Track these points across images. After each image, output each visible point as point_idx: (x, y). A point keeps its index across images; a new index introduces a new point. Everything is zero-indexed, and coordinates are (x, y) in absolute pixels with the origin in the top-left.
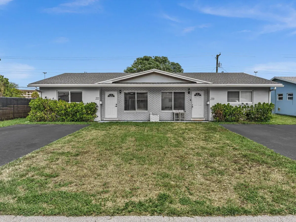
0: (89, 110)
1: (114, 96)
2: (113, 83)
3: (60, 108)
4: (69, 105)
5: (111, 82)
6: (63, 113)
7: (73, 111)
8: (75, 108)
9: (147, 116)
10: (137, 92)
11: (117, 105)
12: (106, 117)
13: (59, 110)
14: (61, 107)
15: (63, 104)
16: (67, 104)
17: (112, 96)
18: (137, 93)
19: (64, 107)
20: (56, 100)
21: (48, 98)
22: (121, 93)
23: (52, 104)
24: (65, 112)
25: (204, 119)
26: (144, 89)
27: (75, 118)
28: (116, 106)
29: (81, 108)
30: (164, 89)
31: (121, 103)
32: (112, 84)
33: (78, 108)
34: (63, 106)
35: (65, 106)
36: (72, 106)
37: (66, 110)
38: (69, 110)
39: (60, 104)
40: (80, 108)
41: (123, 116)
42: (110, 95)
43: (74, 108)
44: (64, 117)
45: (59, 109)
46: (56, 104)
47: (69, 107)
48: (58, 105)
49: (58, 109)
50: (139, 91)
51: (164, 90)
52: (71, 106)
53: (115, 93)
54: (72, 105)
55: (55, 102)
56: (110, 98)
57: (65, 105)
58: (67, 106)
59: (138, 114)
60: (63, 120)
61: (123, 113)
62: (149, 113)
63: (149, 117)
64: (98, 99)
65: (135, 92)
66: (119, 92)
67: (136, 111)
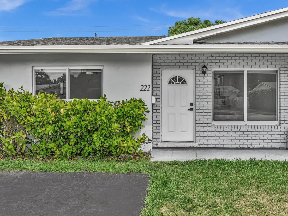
0: (128, 121)
2: (196, 42)
3: (40, 116)
4: (69, 107)
6: (50, 134)
7: (81, 128)
8: (87, 118)
9: (279, 136)
10: (248, 71)
11: (192, 107)
12: (163, 138)
13: (35, 124)
14: (43, 113)
15: (48, 104)
16: (61, 106)
17: (181, 81)
18: (248, 74)
19: (53, 114)
20: (30, 92)
21: (7, 86)
22: (206, 75)
23: (14, 103)
24: (56, 129)
26: (270, 63)
27: (86, 148)
28: (191, 109)
29: (107, 116)
31: (205, 100)
32: (191, 44)
33: (98, 117)
34: (49, 110)
35: (57, 110)
36: (77, 109)
37: (58, 121)
38: (68, 123)
39: (41, 104)
40: (103, 118)
41: (212, 135)
42: (175, 78)
43: (82, 116)
44: (52, 145)
45: (38, 120)
46: (27, 104)
47: (67, 115)
48: (34, 107)
49: (32, 120)
50: (256, 69)
52: (73, 110)
54: (78, 107)
55: (26, 98)
56: (174, 86)
57: (55, 107)
58: (62, 110)
59: (254, 130)
60: (50, 155)
61: (211, 128)
62: (283, 127)
63: (283, 138)
64: (147, 89)
65: (243, 71)
66: (199, 72)
67: (246, 123)
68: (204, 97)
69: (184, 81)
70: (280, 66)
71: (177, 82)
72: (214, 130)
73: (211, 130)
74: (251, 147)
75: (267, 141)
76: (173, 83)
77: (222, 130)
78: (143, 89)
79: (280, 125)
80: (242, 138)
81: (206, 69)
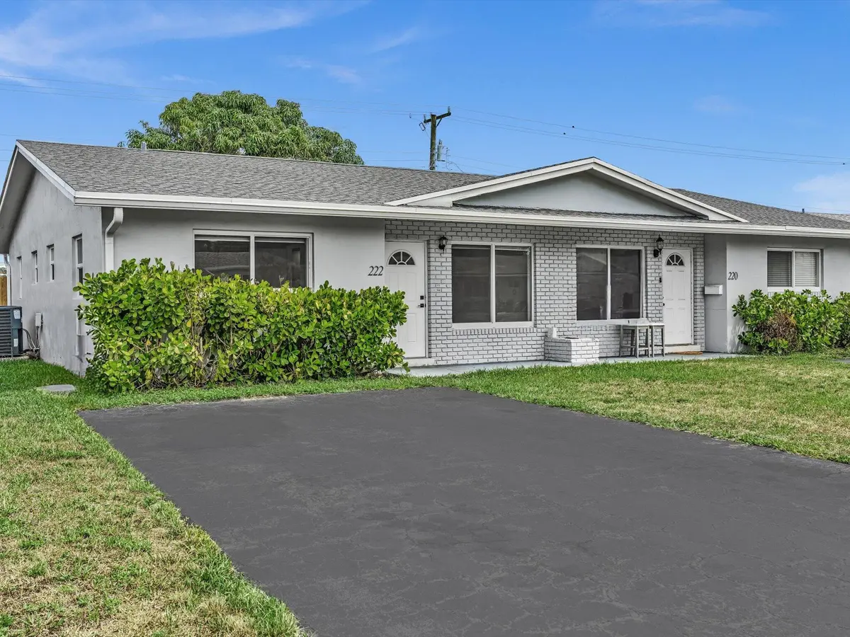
1: (411, 262)
2: (455, 204)
5: (449, 201)
9: (535, 342)
10: (496, 246)
11: (423, 302)
17: (407, 259)
18: (496, 251)
22: (443, 251)
25: (697, 348)
28: (422, 306)
30: (584, 238)
31: (443, 290)
32: (450, 208)
41: (452, 346)
42: (397, 255)
50: (505, 243)
51: (584, 242)
53: (416, 250)
56: (397, 268)
59: (505, 336)
61: (451, 334)
62: (539, 330)
63: (539, 346)
64: (378, 273)
65: (489, 246)
66: (434, 246)
67: (494, 325)
68: (441, 286)
69: (412, 259)
70: (536, 241)
71: (402, 262)
72: (455, 337)
73: (451, 337)
74: (502, 360)
75: (522, 351)
76: (396, 263)
77: (466, 337)
78: (373, 273)
79: (535, 327)
80: (491, 348)
81: (446, 242)
